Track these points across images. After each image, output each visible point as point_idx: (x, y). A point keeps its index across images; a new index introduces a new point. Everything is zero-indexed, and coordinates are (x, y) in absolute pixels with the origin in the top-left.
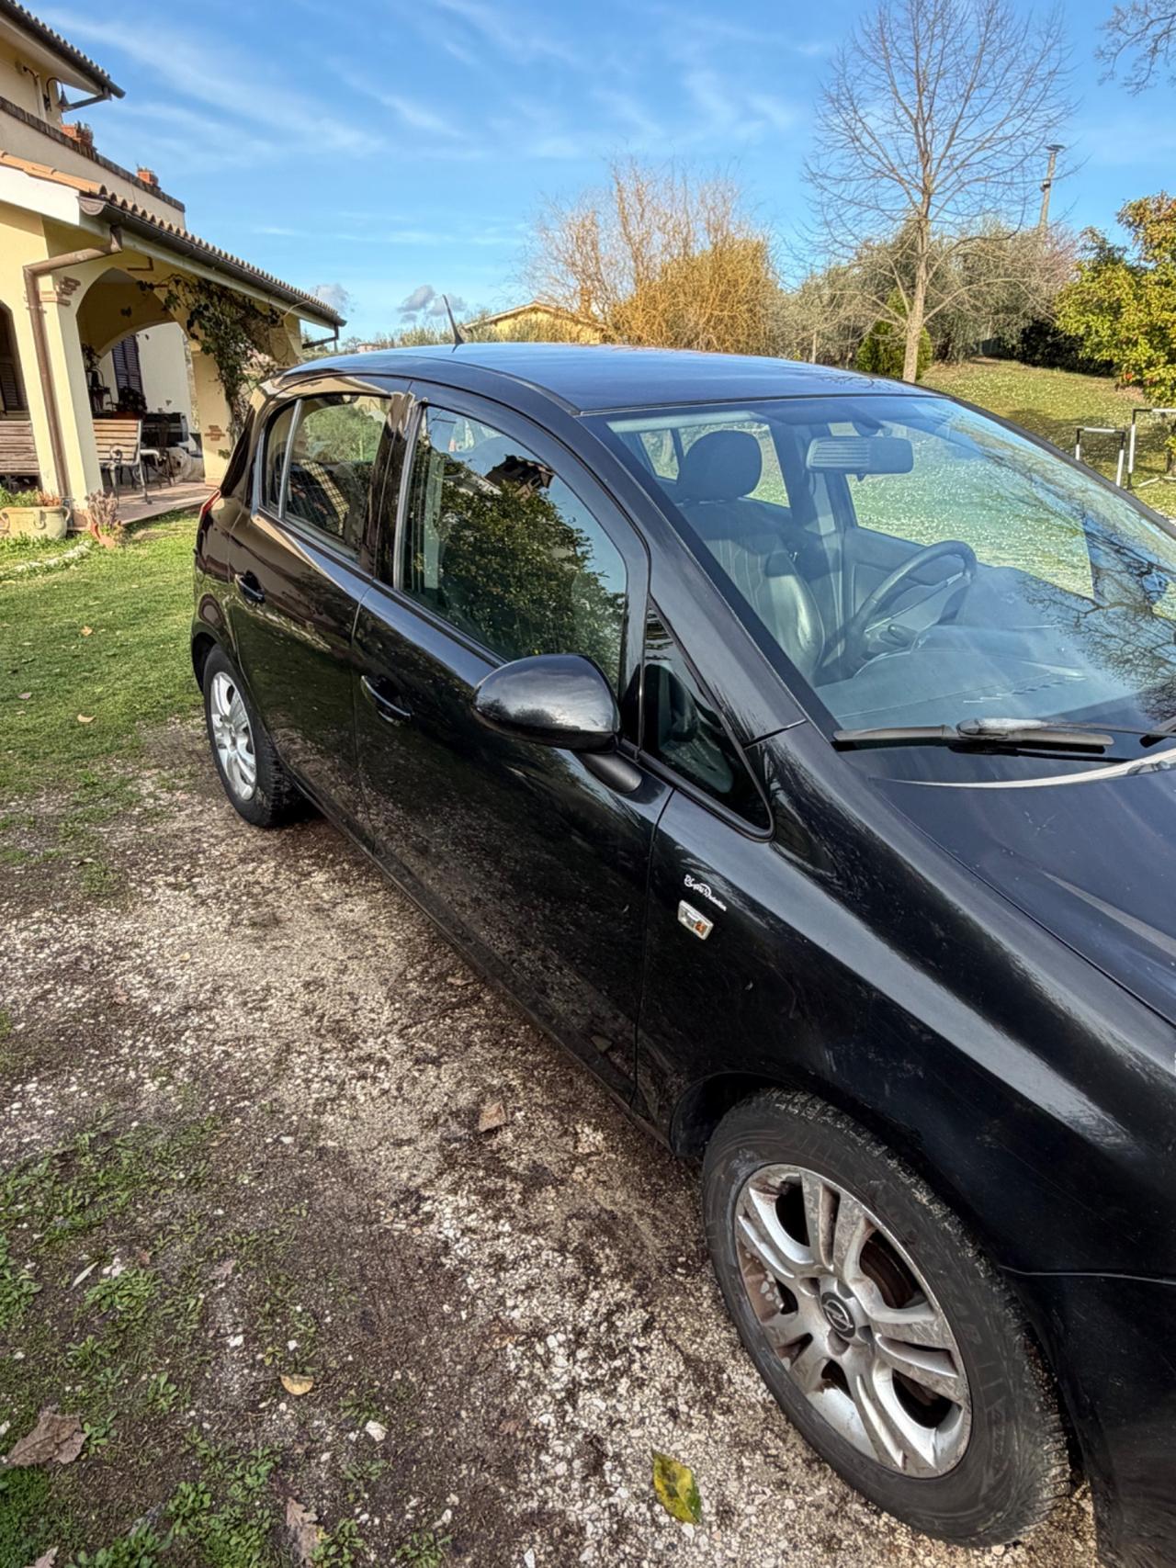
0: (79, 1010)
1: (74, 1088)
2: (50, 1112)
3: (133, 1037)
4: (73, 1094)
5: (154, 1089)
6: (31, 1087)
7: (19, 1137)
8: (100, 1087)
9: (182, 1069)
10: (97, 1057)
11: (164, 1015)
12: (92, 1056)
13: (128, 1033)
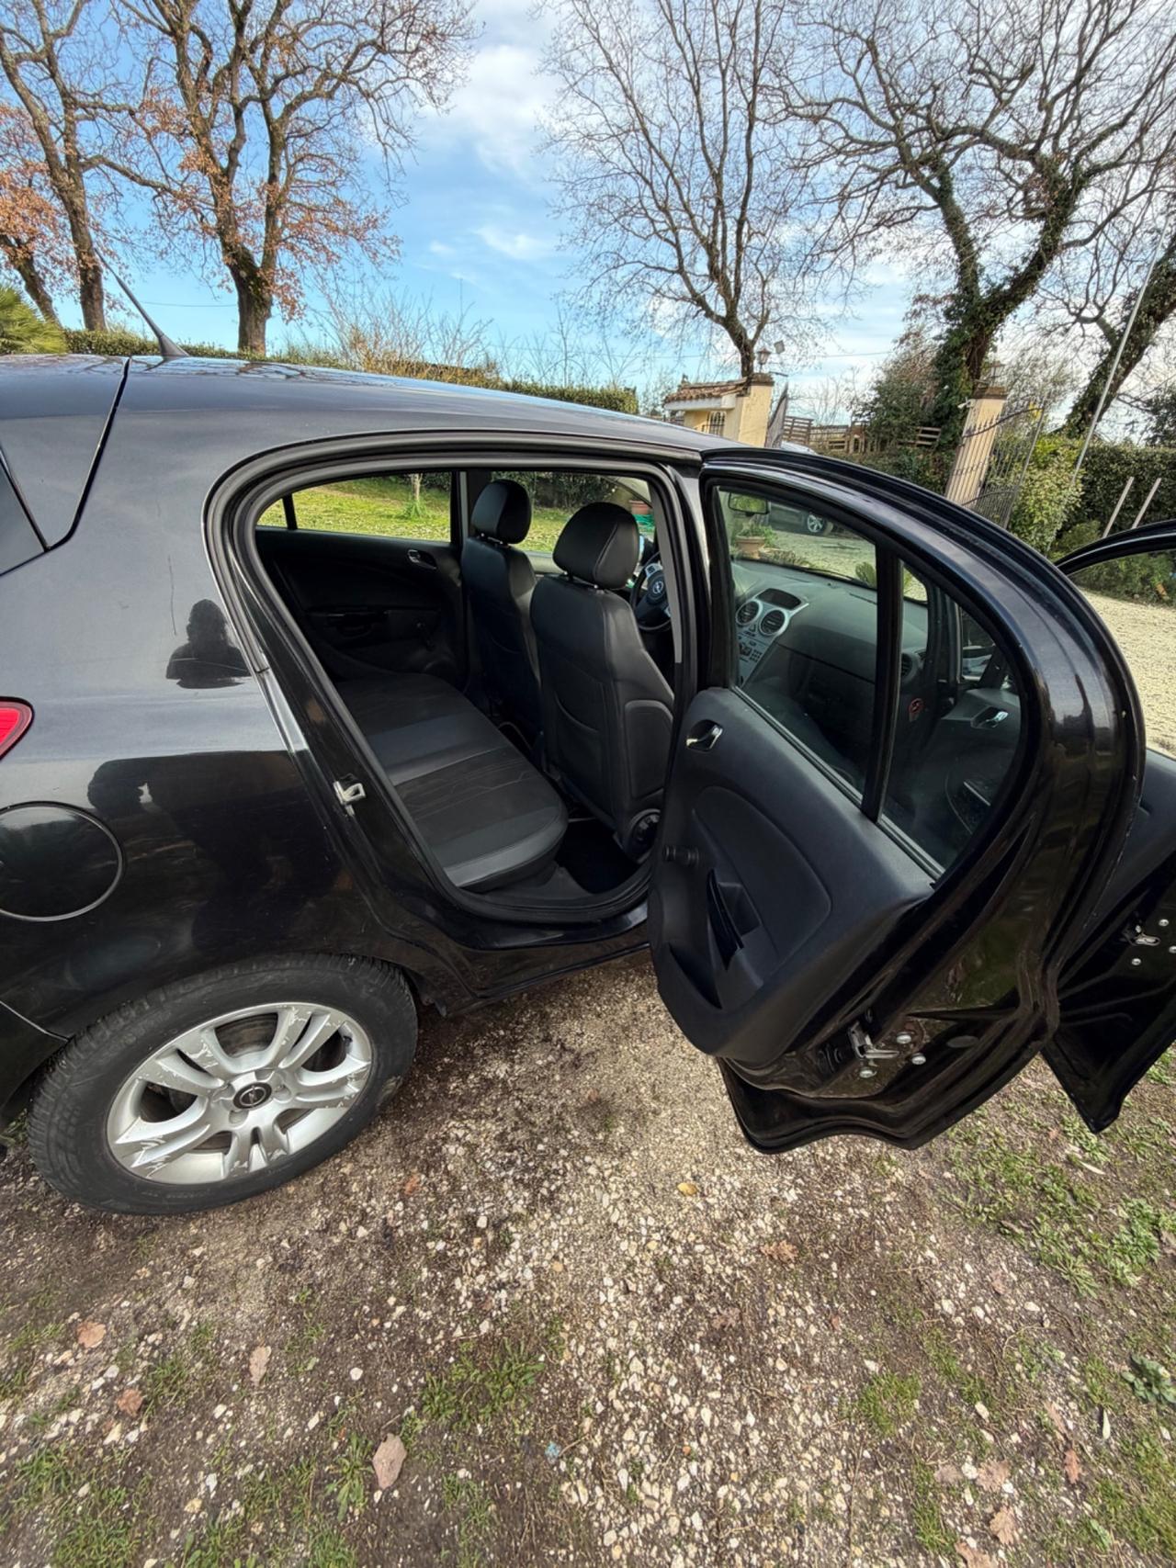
0: (817, 1294)
1: (929, 1253)
2: (968, 1267)
3: (842, 1208)
4: (938, 1252)
5: (900, 1172)
6: (947, 1306)
7: (1014, 1286)
8: (918, 1225)
9: (868, 1150)
10: (882, 1240)
11: (797, 1186)
12: (884, 1248)
13: (838, 1217)
